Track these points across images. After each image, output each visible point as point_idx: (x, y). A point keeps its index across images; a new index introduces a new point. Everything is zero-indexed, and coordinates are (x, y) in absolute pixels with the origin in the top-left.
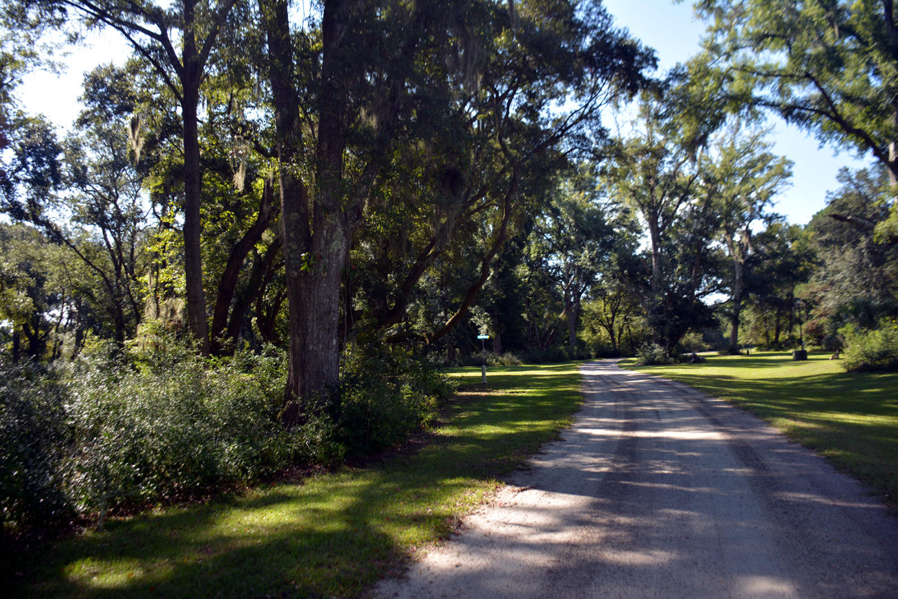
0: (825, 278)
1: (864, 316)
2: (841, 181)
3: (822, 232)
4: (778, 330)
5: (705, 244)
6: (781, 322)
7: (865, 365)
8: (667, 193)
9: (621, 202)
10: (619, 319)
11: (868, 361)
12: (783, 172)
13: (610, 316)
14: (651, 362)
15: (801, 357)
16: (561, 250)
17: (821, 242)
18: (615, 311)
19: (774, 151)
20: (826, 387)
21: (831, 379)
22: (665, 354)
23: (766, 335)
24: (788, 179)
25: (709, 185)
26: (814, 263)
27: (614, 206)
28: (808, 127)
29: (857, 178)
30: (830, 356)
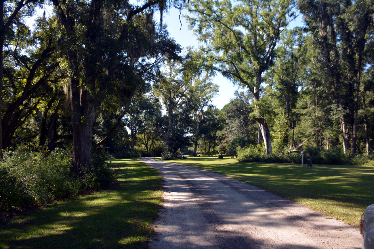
0: (228, 129)
1: (242, 143)
2: (235, 95)
3: (228, 113)
4: (210, 147)
5: (188, 115)
6: (211, 144)
7: (245, 160)
8: (176, 95)
9: (154, 96)
10: (150, 142)
11: (246, 159)
12: (216, 90)
13: (146, 140)
14: (167, 159)
15: (221, 157)
16: (129, 113)
17: (228, 116)
18: (148, 139)
19: (213, 82)
20: (234, 167)
21: (235, 164)
22: (172, 156)
23: (205, 150)
24: (218, 93)
25: (191, 93)
26: (224, 123)
27: (152, 97)
28: (230, 79)
29: (240, 94)
30: (231, 157)
